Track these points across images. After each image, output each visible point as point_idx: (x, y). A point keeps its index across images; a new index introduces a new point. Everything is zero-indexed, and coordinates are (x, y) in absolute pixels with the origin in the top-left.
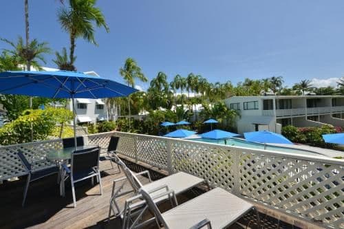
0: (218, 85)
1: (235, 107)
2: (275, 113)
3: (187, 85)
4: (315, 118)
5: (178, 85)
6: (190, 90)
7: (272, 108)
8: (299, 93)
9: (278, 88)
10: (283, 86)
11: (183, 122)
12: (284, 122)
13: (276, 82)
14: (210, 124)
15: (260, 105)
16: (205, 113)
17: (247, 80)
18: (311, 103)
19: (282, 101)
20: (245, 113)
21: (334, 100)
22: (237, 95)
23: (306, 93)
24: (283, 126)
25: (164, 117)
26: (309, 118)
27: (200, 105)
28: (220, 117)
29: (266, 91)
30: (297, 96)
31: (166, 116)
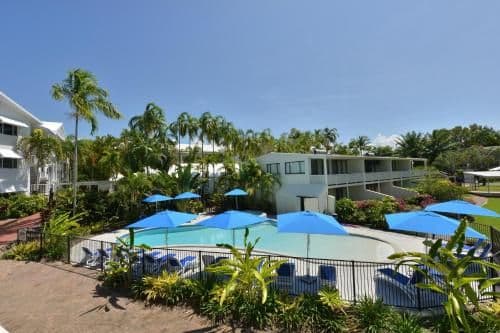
0: (251, 135)
1: (274, 168)
2: (327, 179)
3: (200, 131)
4: (373, 187)
5: (184, 128)
6: (205, 138)
7: (323, 173)
8: (356, 153)
9: (332, 145)
10: (338, 141)
11: (189, 195)
12: (339, 193)
13: (330, 136)
14: (234, 196)
15: (307, 167)
16: (228, 179)
17: (293, 130)
18: (371, 165)
19: (335, 162)
20: (288, 179)
21: (394, 162)
22: (279, 151)
23: (364, 152)
24: (337, 198)
25: (151, 186)
26: (368, 187)
27: (221, 165)
28: (250, 186)
29: (318, 147)
30: (354, 156)
31: (154, 183)
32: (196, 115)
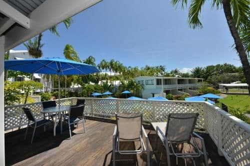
0: (130, 69)
1: (141, 83)
2: (163, 87)
3: (110, 67)
4: (181, 90)
5: (104, 66)
6: (112, 70)
7: (161, 84)
8: (173, 76)
9: (163, 72)
10: (166, 71)
11: (108, 93)
12: (167, 92)
13: (162, 69)
14: (125, 94)
15: (155, 82)
16: (122, 87)
17: (147, 66)
18: (180, 81)
19: (166, 80)
20: (147, 87)
21: (189, 80)
22: (142, 75)
23: (177, 76)
24: (167, 94)
25: (94, 89)
26: (179, 90)
27: (119, 81)
28: (132, 89)
29: (157, 74)
30: (172, 78)
31: (95, 88)
32: (108, 61)
